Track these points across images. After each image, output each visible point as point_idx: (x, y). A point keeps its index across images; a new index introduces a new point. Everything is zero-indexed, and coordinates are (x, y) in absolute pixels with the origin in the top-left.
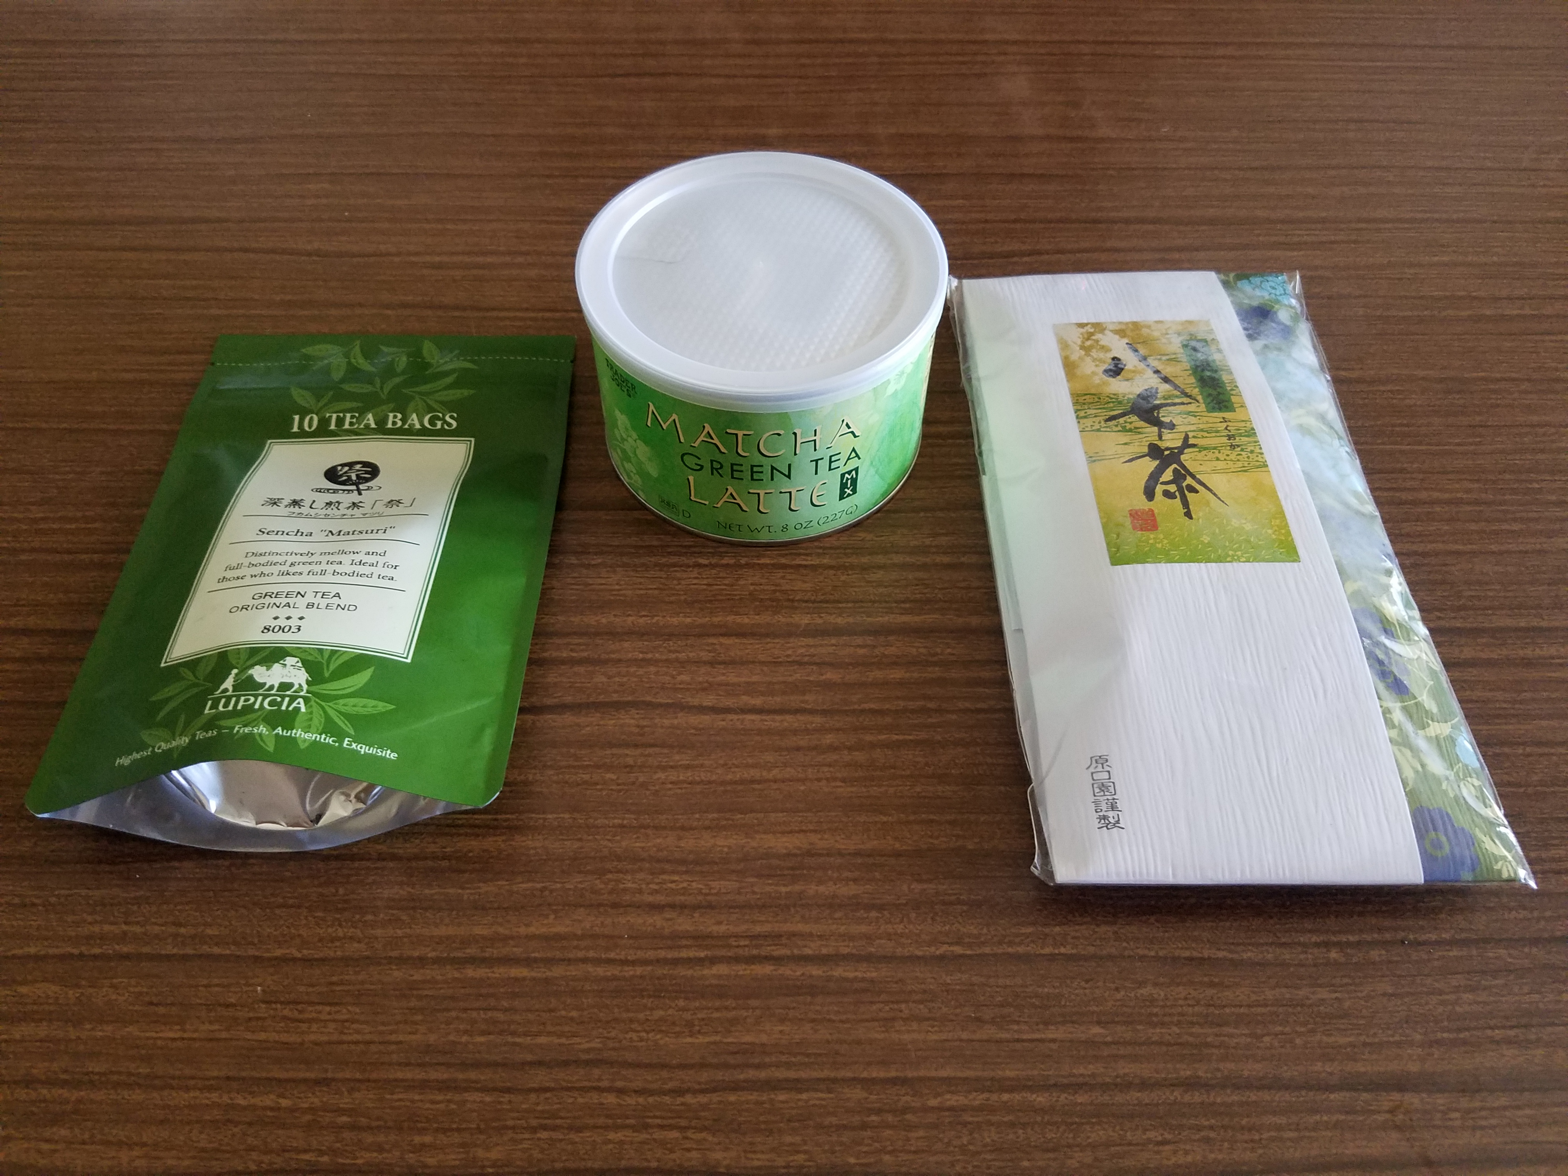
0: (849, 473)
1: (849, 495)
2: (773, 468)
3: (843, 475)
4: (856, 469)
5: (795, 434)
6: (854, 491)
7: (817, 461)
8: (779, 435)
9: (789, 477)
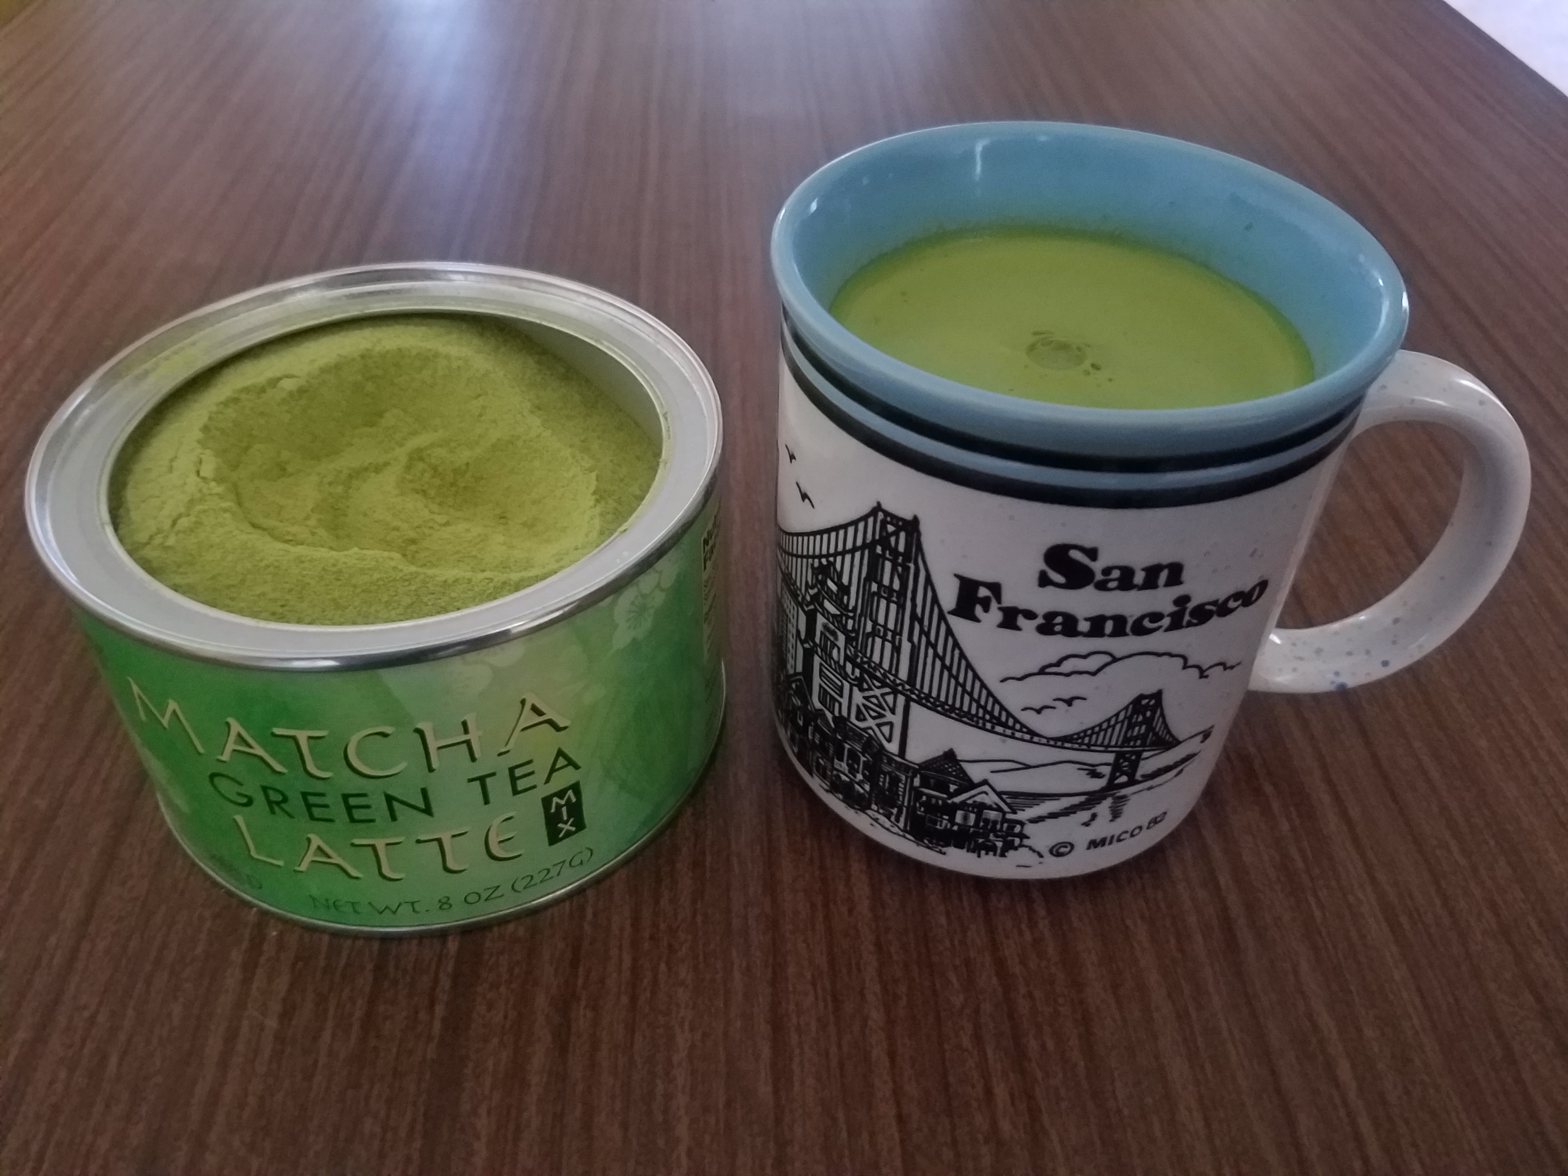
0: (561, 794)
1: (569, 834)
2: (390, 799)
3: (546, 802)
4: (576, 788)
5: (420, 733)
6: (580, 825)
7: (482, 780)
8: (385, 735)
9: (428, 810)
